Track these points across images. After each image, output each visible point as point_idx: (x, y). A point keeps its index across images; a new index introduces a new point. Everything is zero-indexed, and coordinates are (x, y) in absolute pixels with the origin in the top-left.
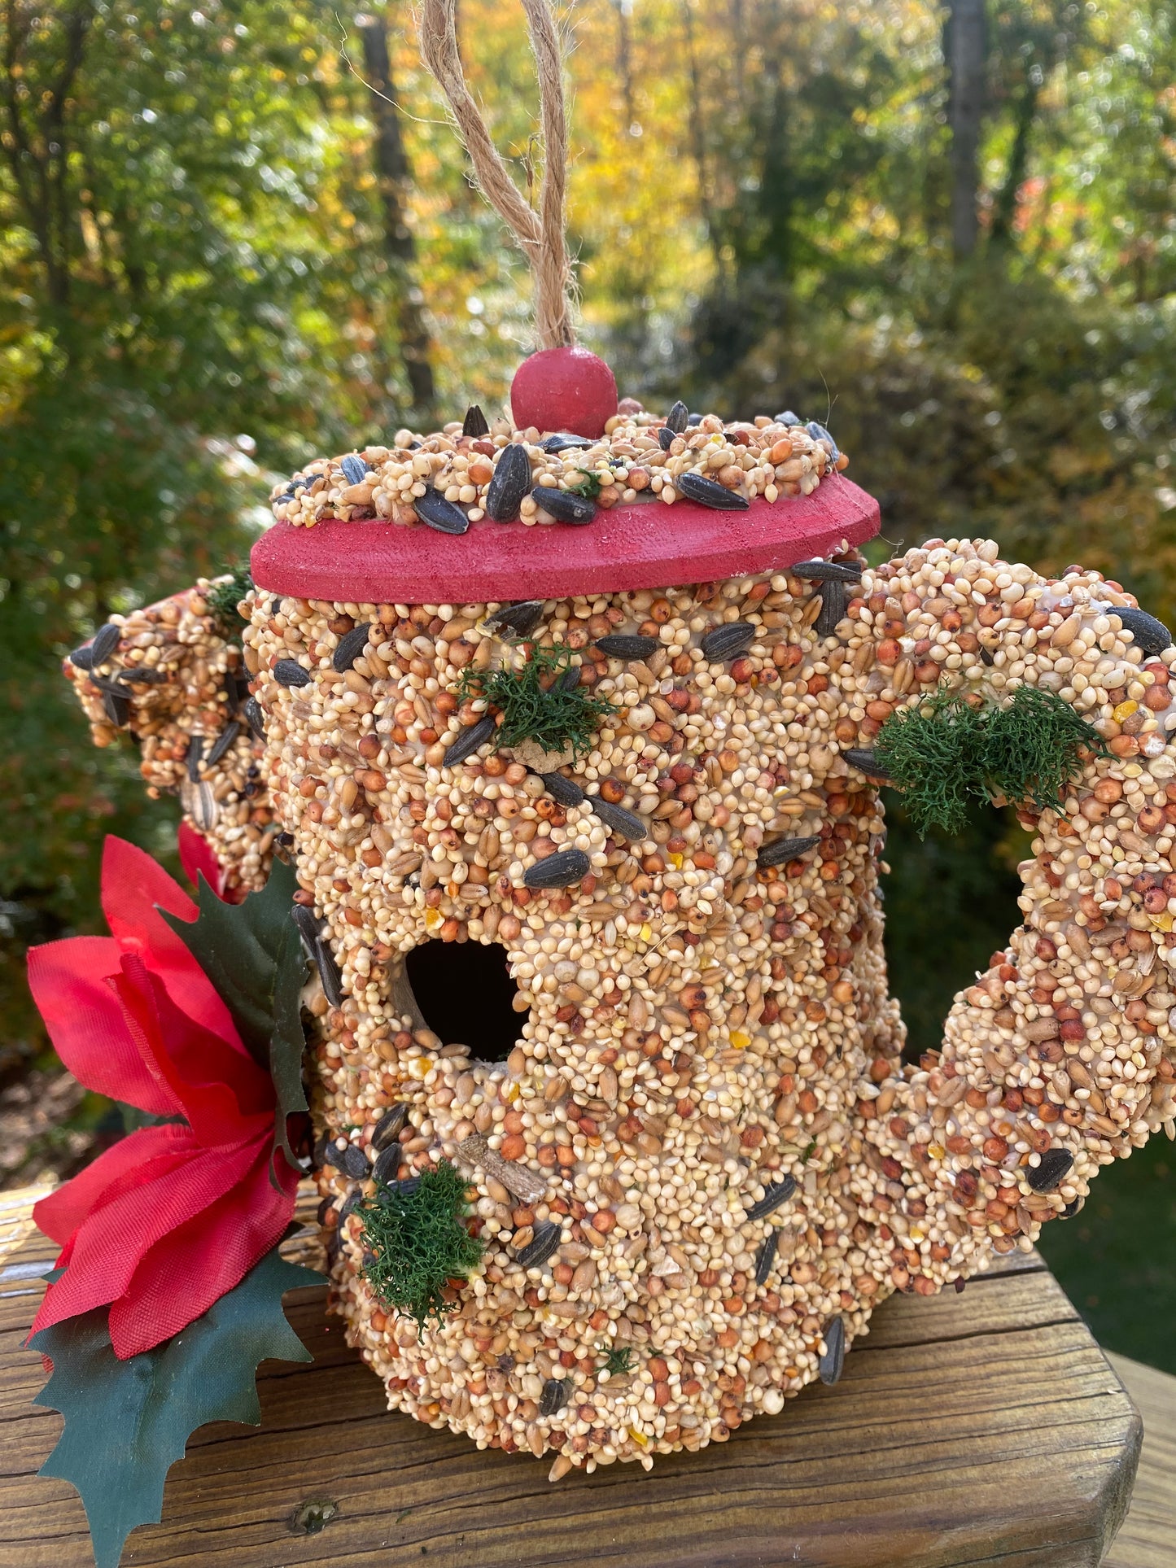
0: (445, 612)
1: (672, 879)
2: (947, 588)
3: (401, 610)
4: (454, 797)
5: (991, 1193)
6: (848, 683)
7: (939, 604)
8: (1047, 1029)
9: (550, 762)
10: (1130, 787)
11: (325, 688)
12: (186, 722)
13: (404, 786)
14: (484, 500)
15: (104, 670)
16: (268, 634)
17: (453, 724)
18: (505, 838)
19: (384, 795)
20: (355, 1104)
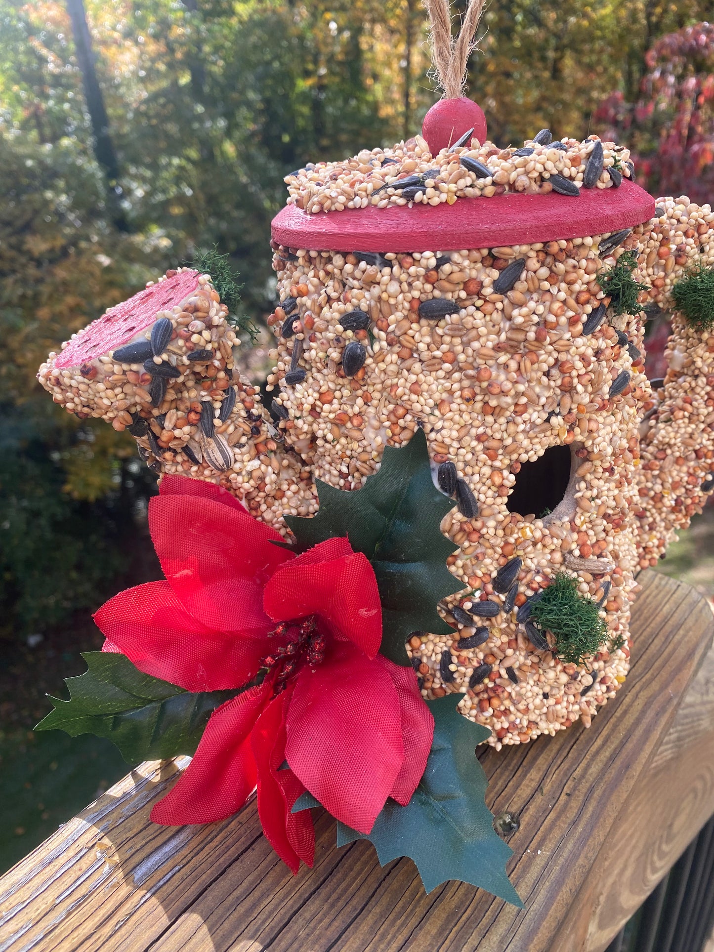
0: (589, 241)
4: (589, 352)
7: (683, 227)
9: (622, 323)
11: (489, 307)
12: (193, 394)
13: (555, 355)
14: (581, 175)
15: (165, 357)
16: (418, 284)
17: (589, 309)
18: (605, 371)
19: (535, 366)
20: (472, 577)
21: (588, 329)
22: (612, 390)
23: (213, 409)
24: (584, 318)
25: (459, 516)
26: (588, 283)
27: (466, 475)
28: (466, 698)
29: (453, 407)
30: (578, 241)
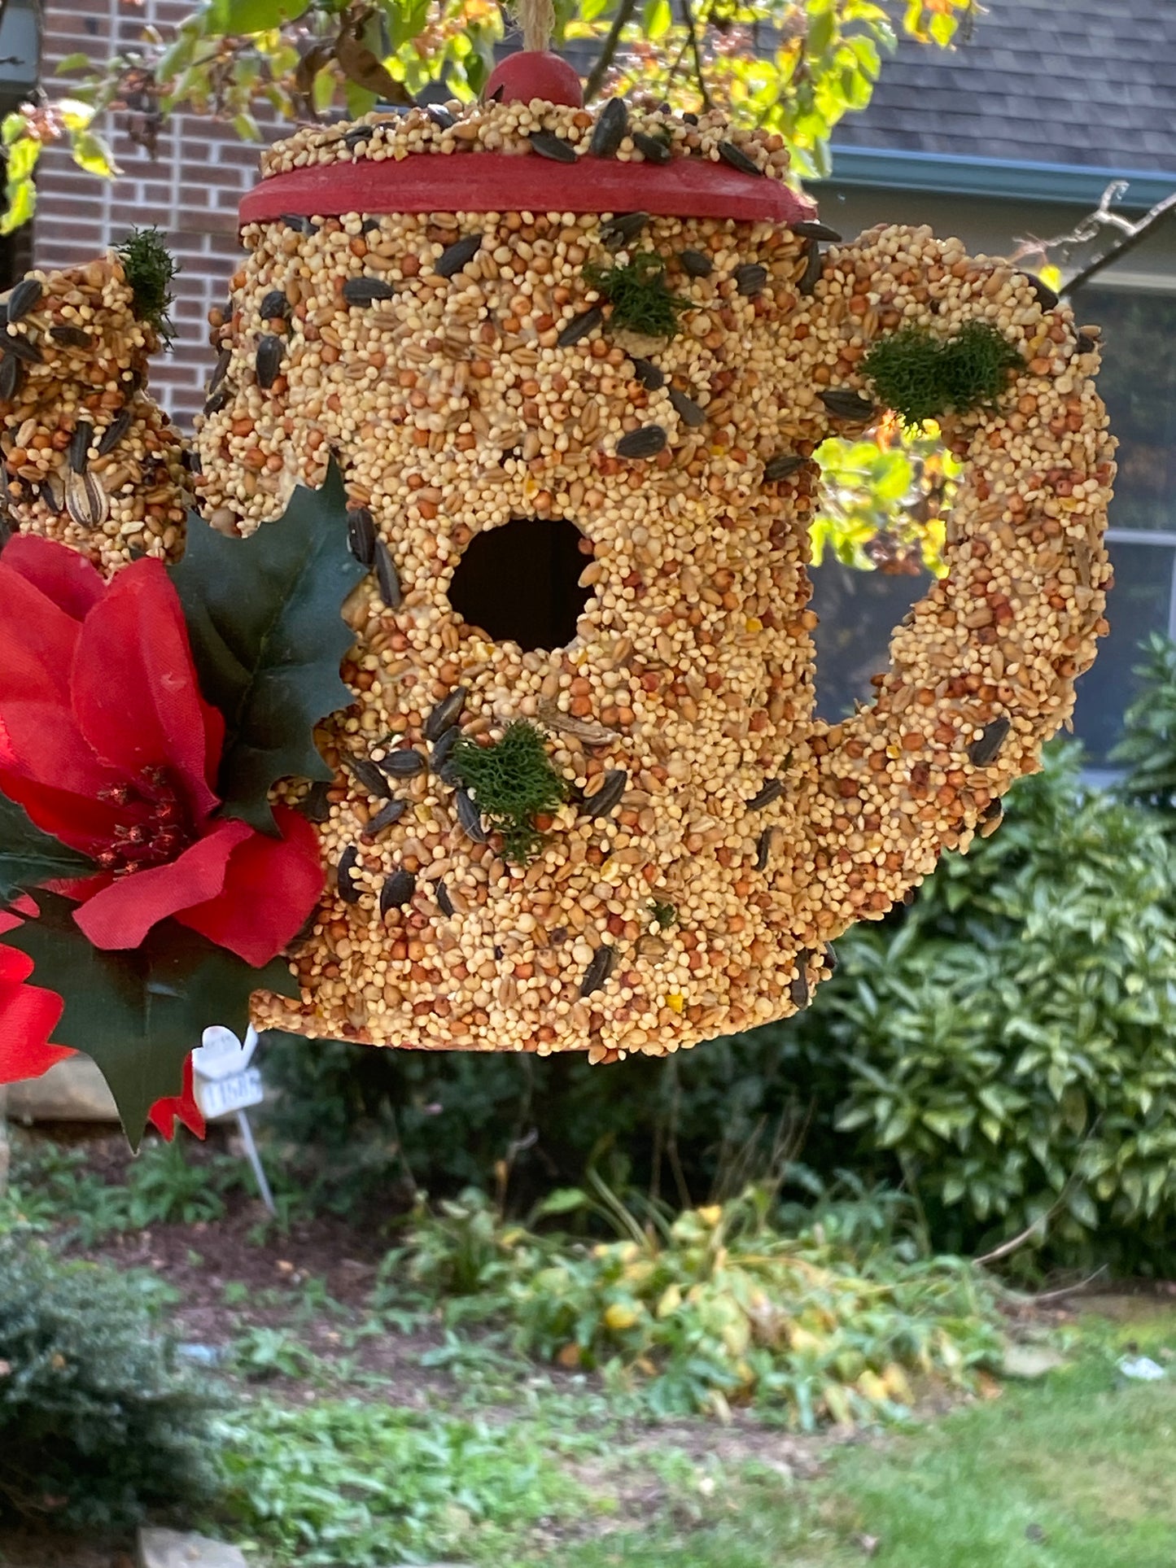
0: (569, 219)
1: (717, 466)
2: (900, 256)
3: (528, 217)
4: (566, 373)
5: (941, 780)
6: (823, 335)
7: (896, 268)
8: (984, 616)
9: (641, 348)
10: (1042, 400)
11: (425, 293)
12: (68, 408)
13: (514, 369)
14: (586, 140)
15: (22, 328)
16: (340, 256)
17: (568, 312)
18: (604, 411)
19: (487, 383)
20: (394, 712)
21: (566, 339)
22: (623, 447)
23: (92, 436)
24: (561, 325)
25: (377, 605)
26: (572, 278)
27: (391, 540)
28: (373, 936)
29: (378, 432)
30: (553, 217)
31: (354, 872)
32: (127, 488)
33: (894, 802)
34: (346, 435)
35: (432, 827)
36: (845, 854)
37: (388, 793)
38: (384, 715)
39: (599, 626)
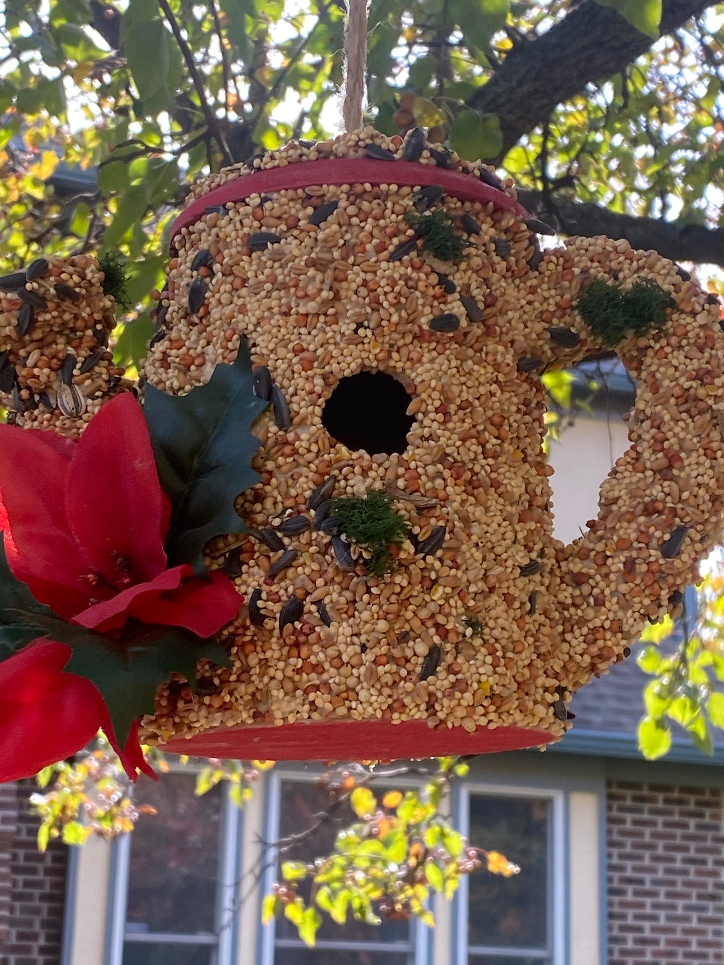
0: (393, 188)
1: (491, 348)
3: (368, 186)
4: (396, 276)
5: (644, 568)
6: (546, 294)
8: (664, 462)
9: (443, 267)
10: (689, 328)
11: (303, 234)
12: (60, 347)
13: (362, 275)
14: (400, 152)
15: (35, 286)
16: (246, 221)
17: (396, 241)
18: (421, 301)
19: (344, 284)
20: (286, 496)
21: (395, 257)
22: (433, 324)
23: (75, 363)
24: (391, 248)
25: (274, 429)
26: (397, 222)
27: (282, 387)
28: (275, 647)
29: (273, 322)
30: (384, 187)
31: (260, 604)
32: (98, 393)
33: (613, 586)
34: (251, 327)
35: (315, 567)
36: (582, 622)
37: (283, 547)
38: (279, 499)
39: (422, 438)
